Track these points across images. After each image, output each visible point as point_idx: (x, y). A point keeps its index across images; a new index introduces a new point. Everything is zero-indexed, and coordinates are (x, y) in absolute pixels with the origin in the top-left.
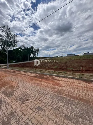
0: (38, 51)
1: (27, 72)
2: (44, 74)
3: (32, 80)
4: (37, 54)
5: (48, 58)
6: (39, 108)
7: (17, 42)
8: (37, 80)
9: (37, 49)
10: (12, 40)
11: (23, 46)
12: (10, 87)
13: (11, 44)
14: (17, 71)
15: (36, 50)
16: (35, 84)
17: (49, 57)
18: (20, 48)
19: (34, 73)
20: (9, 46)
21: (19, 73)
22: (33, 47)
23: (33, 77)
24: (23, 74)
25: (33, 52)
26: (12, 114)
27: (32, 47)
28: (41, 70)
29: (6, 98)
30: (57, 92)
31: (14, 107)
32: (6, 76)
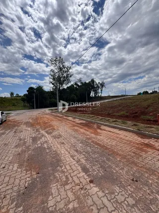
0: (102, 85)
1: (75, 118)
2: (91, 122)
3: (74, 126)
4: (101, 91)
5: (122, 96)
6: (63, 143)
7: (71, 76)
8: (78, 127)
9: (101, 82)
10: (65, 75)
11: (80, 80)
12: (52, 129)
13: (64, 81)
14: (66, 116)
15: (99, 85)
16: (73, 130)
17: (124, 96)
18: (76, 84)
19: (82, 120)
20: (62, 84)
21: (66, 119)
22: (95, 80)
23: (78, 123)
24: (69, 120)
25: (95, 88)
26: (46, 142)
27: (93, 81)
28: (93, 117)
29: (46, 134)
30: (87, 138)
31: (49, 139)
32: (53, 120)
